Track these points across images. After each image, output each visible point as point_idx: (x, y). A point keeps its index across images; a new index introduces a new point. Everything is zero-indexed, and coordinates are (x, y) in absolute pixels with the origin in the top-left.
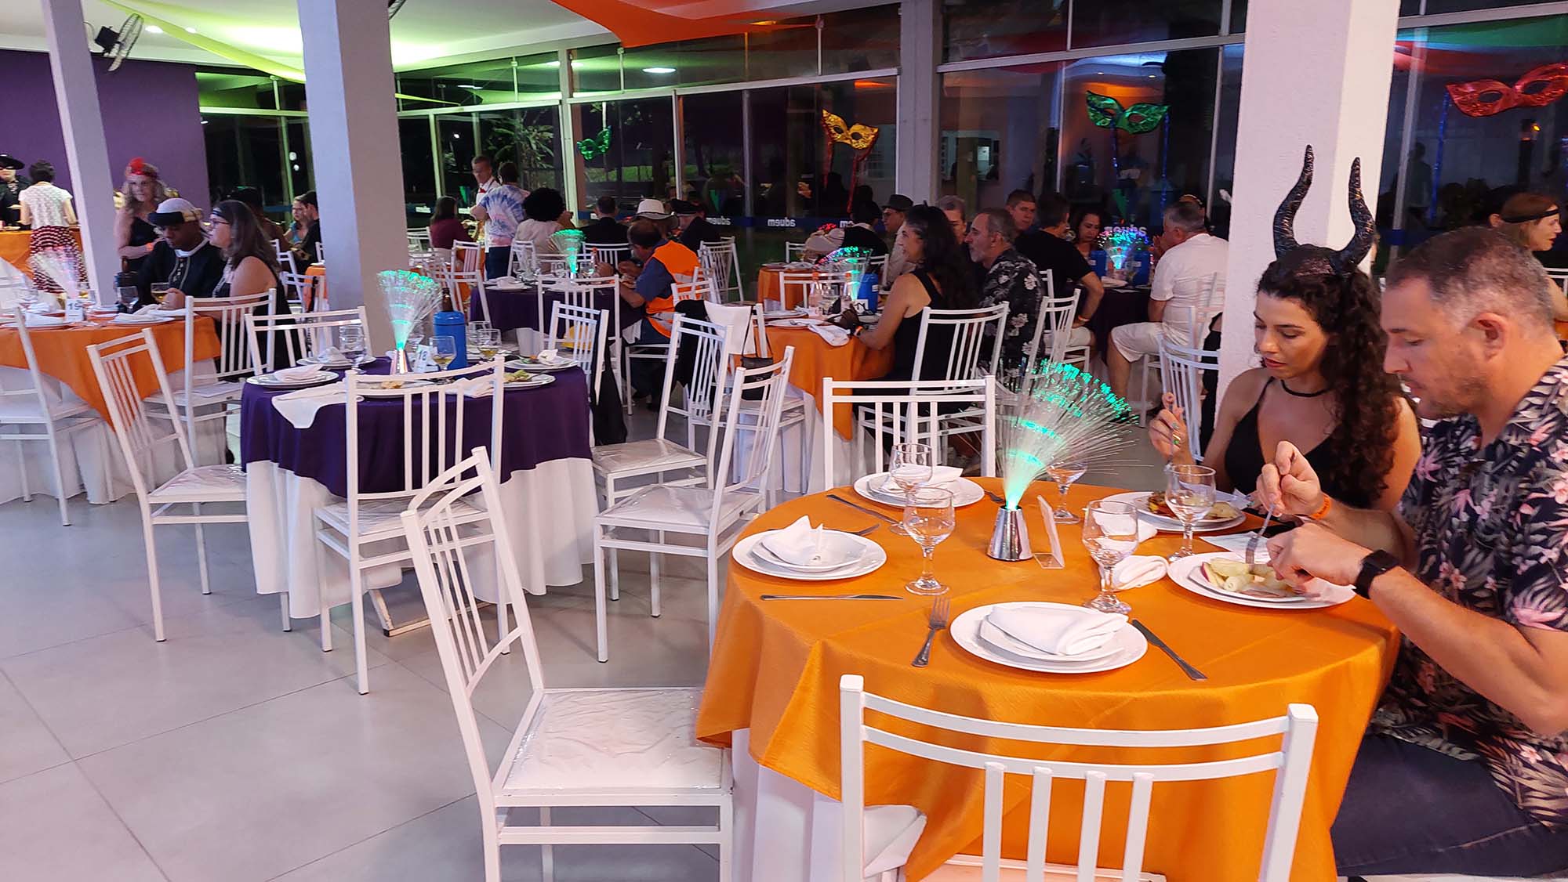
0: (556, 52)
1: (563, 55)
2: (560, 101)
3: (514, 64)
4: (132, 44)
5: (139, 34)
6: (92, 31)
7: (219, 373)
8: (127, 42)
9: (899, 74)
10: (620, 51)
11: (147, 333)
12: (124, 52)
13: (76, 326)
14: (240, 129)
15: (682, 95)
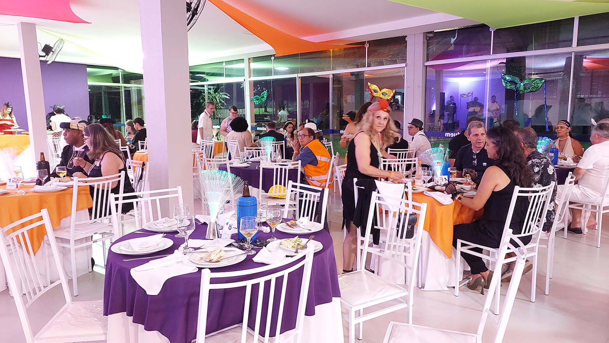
0: (244, 59)
1: (246, 61)
2: (245, 80)
3: (224, 64)
4: (58, 52)
5: (62, 48)
6: (41, 47)
7: (91, 219)
8: (56, 52)
9: (406, 66)
10: (273, 58)
11: (44, 213)
12: (54, 56)
13: (10, 193)
14: (104, 92)
15: (301, 77)
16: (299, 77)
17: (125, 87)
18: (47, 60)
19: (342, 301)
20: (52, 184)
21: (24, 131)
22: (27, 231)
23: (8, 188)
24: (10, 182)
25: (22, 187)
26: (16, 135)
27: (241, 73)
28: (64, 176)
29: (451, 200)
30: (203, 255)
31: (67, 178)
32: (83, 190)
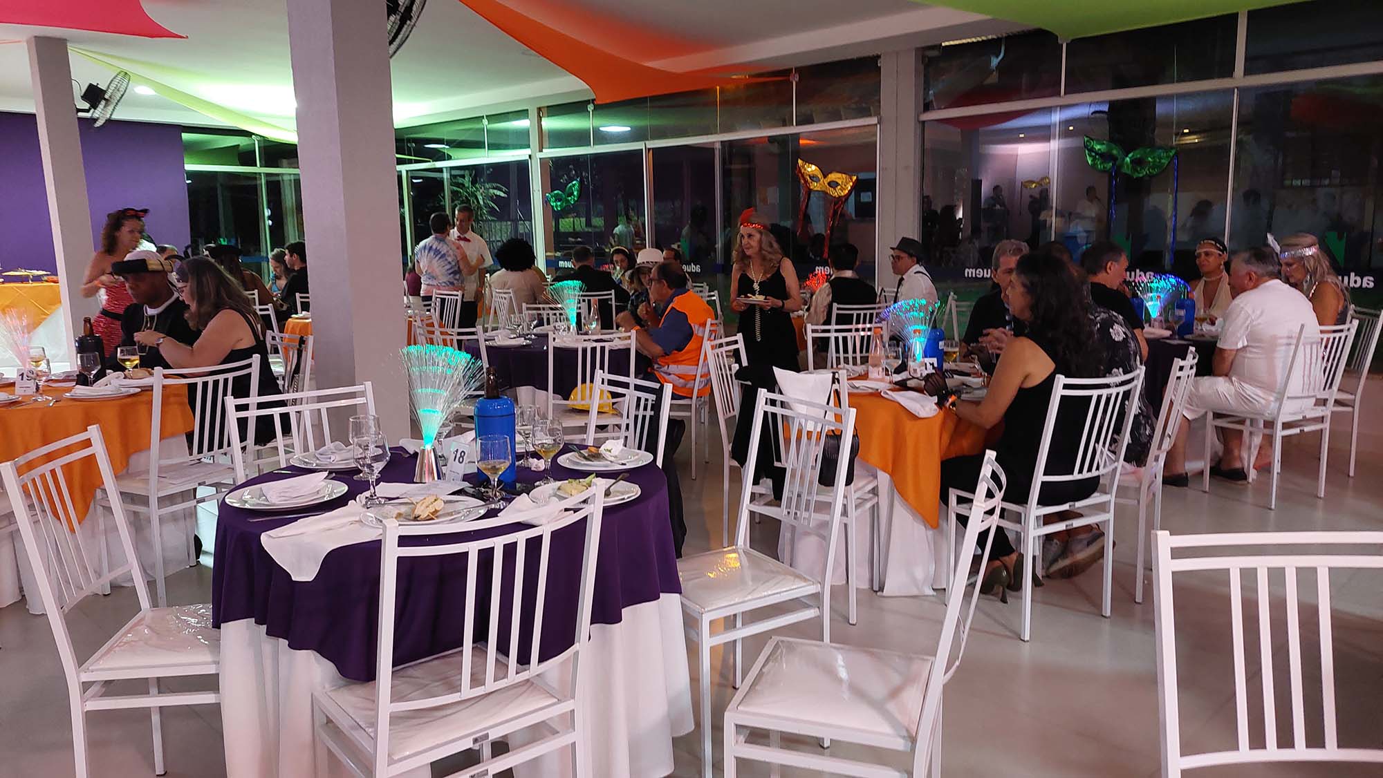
0: (527, 110)
1: (533, 113)
2: (530, 156)
3: (485, 121)
4: (118, 101)
5: (125, 91)
6: (79, 88)
7: (191, 454)
8: (112, 101)
9: (879, 122)
10: (590, 108)
11: (94, 432)
12: (110, 108)
13: (23, 402)
14: (221, 185)
15: (653, 149)
16: (649, 149)
17: (267, 175)
18: (96, 115)
19: (687, 602)
20: (110, 384)
21: (47, 275)
22: (61, 466)
23: (19, 392)
24: (22, 379)
25: (48, 390)
26: (31, 284)
27: (521, 140)
28: (136, 367)
29: (935, 407)
30: (403, 509)
31: (141, 372)
32: (175, 395)
